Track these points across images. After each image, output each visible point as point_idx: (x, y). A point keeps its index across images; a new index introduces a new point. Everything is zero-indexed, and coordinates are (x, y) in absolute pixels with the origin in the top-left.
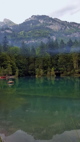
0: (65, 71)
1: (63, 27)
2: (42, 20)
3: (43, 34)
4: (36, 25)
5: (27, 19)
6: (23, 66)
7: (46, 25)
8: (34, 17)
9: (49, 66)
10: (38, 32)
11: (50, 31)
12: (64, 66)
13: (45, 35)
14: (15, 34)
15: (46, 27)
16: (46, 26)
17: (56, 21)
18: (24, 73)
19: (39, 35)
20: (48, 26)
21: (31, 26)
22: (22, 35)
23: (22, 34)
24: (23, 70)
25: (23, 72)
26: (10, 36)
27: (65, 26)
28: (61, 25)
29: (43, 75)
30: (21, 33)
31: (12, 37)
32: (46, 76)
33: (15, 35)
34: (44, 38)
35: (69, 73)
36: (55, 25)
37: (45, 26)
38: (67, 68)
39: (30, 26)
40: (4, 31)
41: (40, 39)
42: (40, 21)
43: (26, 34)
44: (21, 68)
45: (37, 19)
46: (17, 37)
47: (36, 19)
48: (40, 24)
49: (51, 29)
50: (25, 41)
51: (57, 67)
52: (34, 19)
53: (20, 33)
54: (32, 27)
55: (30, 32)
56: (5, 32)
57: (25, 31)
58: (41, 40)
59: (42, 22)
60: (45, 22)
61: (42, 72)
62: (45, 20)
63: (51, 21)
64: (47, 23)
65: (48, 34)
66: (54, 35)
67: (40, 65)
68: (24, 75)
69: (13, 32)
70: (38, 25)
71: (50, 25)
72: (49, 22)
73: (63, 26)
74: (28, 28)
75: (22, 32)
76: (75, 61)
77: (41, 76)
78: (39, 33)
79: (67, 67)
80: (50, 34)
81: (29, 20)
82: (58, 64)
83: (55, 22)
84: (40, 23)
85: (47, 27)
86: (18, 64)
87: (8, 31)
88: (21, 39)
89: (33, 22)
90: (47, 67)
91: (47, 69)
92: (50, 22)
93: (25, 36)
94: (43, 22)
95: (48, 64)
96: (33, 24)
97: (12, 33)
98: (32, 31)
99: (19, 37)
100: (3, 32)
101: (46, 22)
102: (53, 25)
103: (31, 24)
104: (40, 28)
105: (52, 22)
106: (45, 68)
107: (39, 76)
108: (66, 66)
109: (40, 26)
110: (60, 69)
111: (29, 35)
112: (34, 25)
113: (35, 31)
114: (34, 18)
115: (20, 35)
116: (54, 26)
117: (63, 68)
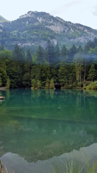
0: (66, 83)
1: (66, 29)
2: (41, 18)
3: (42, 36)
4: (33, 24)
5: (22, 16)
6: (16, 75)
7: (46, 25)
8: (31, 13)
9: (48, 76)
10: (35, 32)
11: (51, 33)
12: (65, 77)
13: (44, 37)
14: (6, 33)
16: (46, 26)
17: (58, 21)
18: (17, 84)
19: (37, 37)
20: (48, 27)
21: (26, 24)
22: (15, 36)
23: (16, 34)
24: (16, 80)
25: (15, 83)
27: (68, 27)
28: (64, 27)
29: (40, 88)
30: (14, 33)
31: (2, 37)
32: (44, 88)
33: (6, 35)
34: (42, 41)
35: (70, 86)
36: (57, 26)
37: (45, 26)
38: (69, 80)
39: (25, 25)
41: (38, 42)
42: (38, 19)
43: (20, 34)
44: (13, 78)
45: (34, 16)
46: (8, 37)
47: (33, 16)
48: (39, 23)
49: (52, 30)
50: (19, 43)
51: (57, 78)
52: (31, 16)
53: (13, 32)
54: (27, 26)
55: (25, 32)
57: (19, 31)
58: (39, 43)
59: (40, 20)
60: (44, 21)
61: (39, 83)
62: (44, 18)
63: (52, 20)
64: (47, 22)
65: (48, 36)
66: (54, 38)
67: (37, 75)
68: (18, 87)
69: (4, 30)
70: (36, 24)
71: (50, 25)
72: (50, 21)
73: (66, 27)
74: (23, 27)
75: (15, 31)
76: (78, 72)
77: (38, 88)
78: (37, 35)
79: (69, 78)
80: (50, 36)
81: (25, 16)
82: (58, 75)
83: (57, 22)
84: (38, 21)
85: (46, 27)
86: (10, 73)
88: (14, 40)
89: (30, 20)
90: (46, 78)
91: (45, 80)
92: (51, 21)
93: (18, 36)
95: (46, 74)
96: (29, 22)
97: (2, 32)
98: (28, 32)
99: (11, 37)
101: (46, 21)
102: (54, 25)
103: (27, 23)
104: (38, 28)
105: (54, 21)
106: (43, 79)
107: (35, 88)
108: (67, 78)
109: (39, 25)
110: (60, 80)
111: (24, 36)
112: (31, 24)
113: (32, 31)
114: (31, 15)
115: (13, 36)
116: (55, 26)
117: (64, 79)
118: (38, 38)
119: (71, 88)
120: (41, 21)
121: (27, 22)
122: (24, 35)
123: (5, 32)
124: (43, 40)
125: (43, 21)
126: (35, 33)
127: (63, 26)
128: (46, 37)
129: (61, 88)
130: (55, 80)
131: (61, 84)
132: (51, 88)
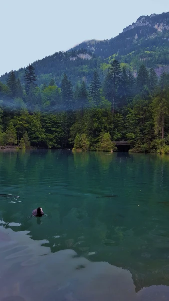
0: (139, 142)
2: (162, 24)
3: (160, 56)
4: (146, 38)
5: (128, 27)
8: (143, 19)
10: (148, 52)
14: (96, 61)
19: (150, 59)
21: (135, 41)
24: (56, 136)
25: (55, 141)
26: (86, 66)
30: (112, 58)
31: (91, 68)
32: (96, 151)
33: (96, 64)
34: (159, 65)
39: (132, 41)
40: (76, 56)
42: (156, 27)
43: (121, 58)
45: (150, 23)
46: (100, 67)
47: (147, 23)
48: (157, 34)
52: (144, 24)
53: (110, 57)
54: (136, 42)
55: (131, 53)
56: (79, 58)
57: (121, 53)
59: (160, 28)
60: (168, 28)
69: (94, 56)
70: (153, 36)
74: (128, 46)
75: (114, 55)
77: (84, 150)
78: (151, 55)
81: (133, 27)
84: (156, 31)
86: (47, 123)
87: (83, 56)
89: (141, 31)
90: (100, 131)
91: (99, 136)
94: (165, 30)
95: (101, 123)
96: (139, 37)
97: (91, 60)
98: (135, 52)
100: (75, 59)
103: (136, 37)
104: (154, 42)
106: (95, 134)
107: (78, 150)
109: (156, 38)
111: (126, 62)
112: (142, 39)
113: (142, 51)
114: (143, 22)
115: (108, 63)
117: (135, 133)
118: (152, 60)
119: (147, 152)
120: (162, 31)
121: (135, 35)
122: (127, 60)
123: (96, 59)
124: (161, 63)
126: (146, 54)
129: (130, 151)
130: (120, 135)
131: (129, 142)
132: (104, 151)
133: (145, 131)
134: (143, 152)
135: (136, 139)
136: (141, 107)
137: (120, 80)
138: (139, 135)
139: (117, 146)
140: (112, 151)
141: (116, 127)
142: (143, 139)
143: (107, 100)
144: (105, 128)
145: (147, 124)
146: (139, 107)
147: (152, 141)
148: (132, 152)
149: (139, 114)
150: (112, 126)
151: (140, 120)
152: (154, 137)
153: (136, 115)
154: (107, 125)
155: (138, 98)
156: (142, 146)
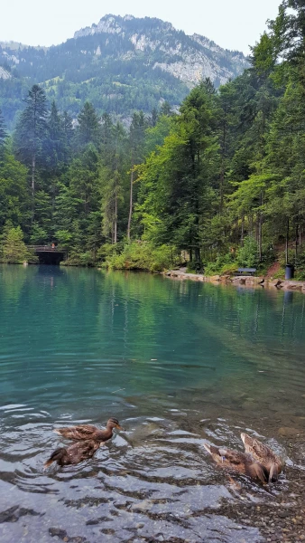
0: (77, 247)
1: (223, 74)
2: (143, 37)
3: (138, 94)
4: (114, 58)
5: (83, 30)
7: (156, 61)
8: (111, 20)
10: (118, 84)
11: (171, 88)
13: (141, 99)
14: (19, 84)
15: (154, 68)
16: (157, 64)
17: (198, 47)
19: (120, 97)
20: (163, 66)
21: (95, 58)
22: (52, 93)
23: (54, 87)
27: (231, 69)
28: (218, 67)
30: (51, 84)
31: (8, 96)
33: (19, 91)
36: (193, 63)
37: (153, 64)
39: (90, 59)
41: (120, 116)
42: (133, 39)
43: (69, 88)
45: (122, 31)
47: (118, 30)
48: (136, 54)
49: (175, 78)
52: (112, 31)
53: (47, 82)
54: (97, 62)
55: (87, 82)
57: (69, 78)
58: (123, 117)
59: (140, 43)
60: (153, 47)
62: (153, 39)
63: (179, 46)
64: (162, 53)
65: (158, 97)
69: (16, 74)
70: (127, 57)
71: (171, 61)
72: (171, 49)
73: (224, 69)
74: (83, 67)
75: (56, 79)
78: (122, 91)
80: (165, 98)
81: (93, 32)
83: (193, 52)
84: (132, 47)
85: (158, 68)
89: (107, 42)
92: (174, 48)
93: (62, 94)
94: (147, 49)
96: (105, 52)
97: (8, 80)
98: (95, 81)
101: (158, 48)
102: (184, 62)
103: (98, 52)
104: (130, 69)
105: (182, 50)
109: (133, 61)
110: (59, 234)
111: (78, 96)
112: (108, 57)
113: (108, 81)
114: (111, 26)
116: (187, 66)
117: (70, 231)
118: (124, 100)
119: (90, 266)
120: (142, 49)
121: (96, 49)
122: (80, 92)
123: (19, 80)
125: (149, 48)
126: (115, 87)
127: (213, 67)
128: (151, 99)
129: (61, 263)
130: (43, 233)
131: (60, 248)
132: (9, 263)
133: (89, 229)
134: (84, 266)
135: (71, 242)
136: (82, 182)
137: (46, 127)
138: (78, 234)
139: (37, 254)
140: (26, 264)
141: (37, 217)
142: (84, 243)
143: (17, 163)
144: (14, 218)
145: (92, 215)
146: (77, 183)
147: (99, 246)
148: (66, 265)
149: (78, 196)
150: (30, 214)
151: (80, 207)
152: (103, 240)
153: (73, 196)
154: (17, 211)
155: (77, 165)
156: (83, 255)
